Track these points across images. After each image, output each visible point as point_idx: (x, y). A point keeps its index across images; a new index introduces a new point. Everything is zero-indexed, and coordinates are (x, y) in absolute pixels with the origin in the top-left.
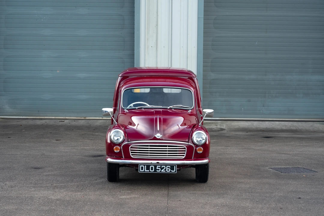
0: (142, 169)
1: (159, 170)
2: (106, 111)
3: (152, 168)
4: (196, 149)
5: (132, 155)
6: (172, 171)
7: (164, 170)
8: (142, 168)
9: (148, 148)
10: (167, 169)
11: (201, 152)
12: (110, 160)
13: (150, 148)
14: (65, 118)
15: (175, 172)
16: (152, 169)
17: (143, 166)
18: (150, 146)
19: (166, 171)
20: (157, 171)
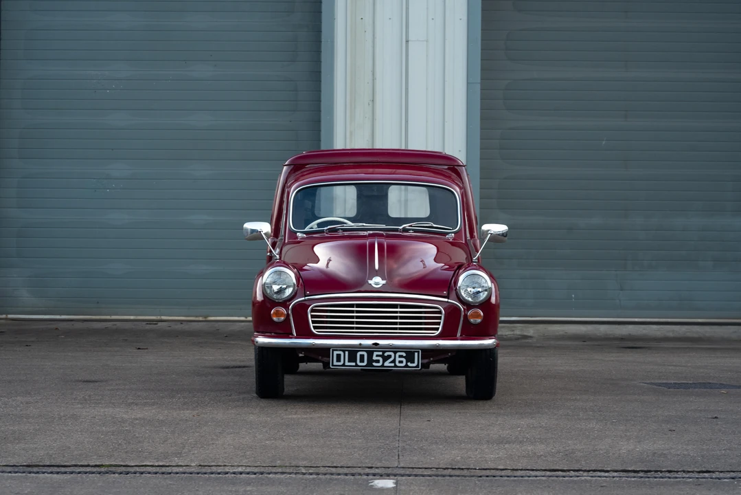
0: (339, 360)
1: (378, 361)
2: (253, 231)
3: (362, 357)
4: (466, 316)
5: (315, 327)
6: (409, 364)
7: (391, 362)
8: (338, 356)
9: (352, 312)
10: (398, 359)
11: (479, 320)
12: (262, 340)
13: (358, 312)
14: (159, 318)
15: (417, 366)
16: (362, 360)
17: (342, 353)
18: (358, 306)
19: (395, 364)
20: (375, 364)
